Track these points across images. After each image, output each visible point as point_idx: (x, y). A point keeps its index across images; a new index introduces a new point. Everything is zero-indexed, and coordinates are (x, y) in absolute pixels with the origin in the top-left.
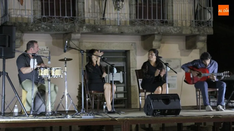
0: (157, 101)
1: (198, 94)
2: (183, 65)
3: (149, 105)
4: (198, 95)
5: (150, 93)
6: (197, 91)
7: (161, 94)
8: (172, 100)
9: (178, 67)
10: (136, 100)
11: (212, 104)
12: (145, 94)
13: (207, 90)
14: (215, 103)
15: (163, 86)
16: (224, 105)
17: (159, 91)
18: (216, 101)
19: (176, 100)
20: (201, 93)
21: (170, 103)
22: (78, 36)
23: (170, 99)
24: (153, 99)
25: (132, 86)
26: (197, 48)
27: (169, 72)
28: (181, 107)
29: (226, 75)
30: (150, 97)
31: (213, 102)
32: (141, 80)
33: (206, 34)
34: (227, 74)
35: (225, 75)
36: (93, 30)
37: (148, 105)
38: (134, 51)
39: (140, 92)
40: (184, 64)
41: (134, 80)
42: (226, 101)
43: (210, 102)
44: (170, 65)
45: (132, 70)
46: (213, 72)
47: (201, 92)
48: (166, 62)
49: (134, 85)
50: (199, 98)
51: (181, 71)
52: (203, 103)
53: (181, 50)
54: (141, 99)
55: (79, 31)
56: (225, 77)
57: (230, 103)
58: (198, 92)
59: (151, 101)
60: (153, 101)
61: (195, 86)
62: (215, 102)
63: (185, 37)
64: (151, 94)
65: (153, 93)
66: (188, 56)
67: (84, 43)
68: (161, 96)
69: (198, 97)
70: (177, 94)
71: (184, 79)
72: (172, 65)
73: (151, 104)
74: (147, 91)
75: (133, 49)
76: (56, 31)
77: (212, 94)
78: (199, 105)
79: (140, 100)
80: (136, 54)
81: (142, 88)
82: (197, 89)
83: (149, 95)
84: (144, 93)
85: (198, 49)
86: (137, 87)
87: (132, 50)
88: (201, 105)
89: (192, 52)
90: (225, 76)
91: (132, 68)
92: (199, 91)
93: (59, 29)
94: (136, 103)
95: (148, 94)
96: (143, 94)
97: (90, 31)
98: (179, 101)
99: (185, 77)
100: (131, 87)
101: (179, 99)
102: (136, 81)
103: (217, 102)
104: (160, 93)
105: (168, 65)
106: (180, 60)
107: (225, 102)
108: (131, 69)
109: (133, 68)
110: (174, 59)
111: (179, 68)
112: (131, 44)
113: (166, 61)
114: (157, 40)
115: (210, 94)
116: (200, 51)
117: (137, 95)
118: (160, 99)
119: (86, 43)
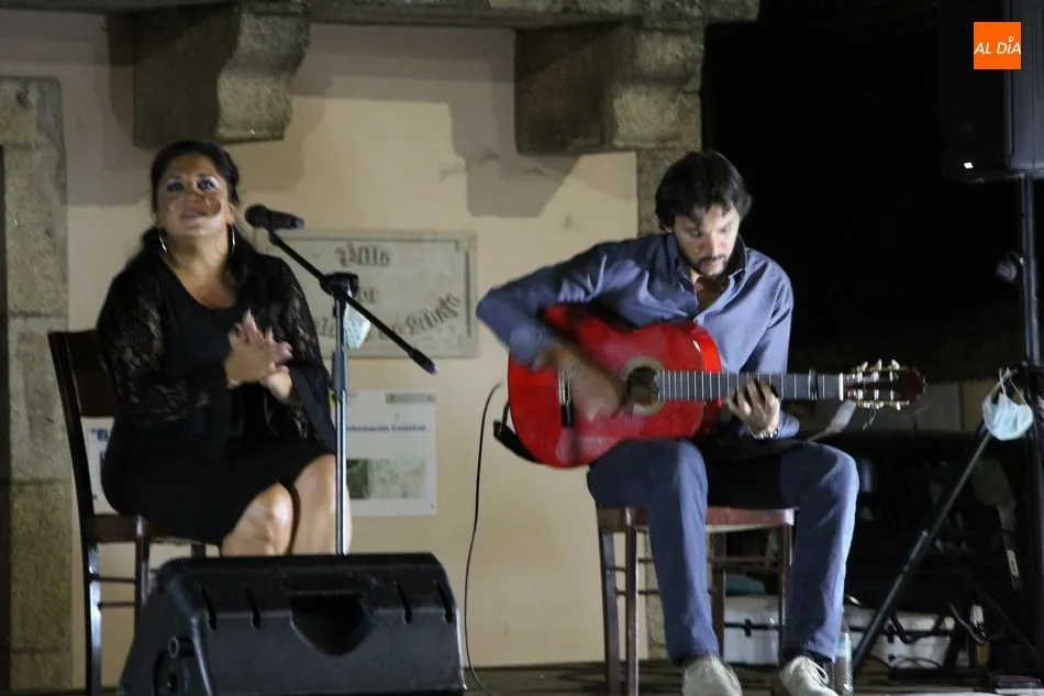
0: (251, 616)
1: (620, 560)
2: (493, 294)
3: (174, 656)
4: (614, 569)
5: (184, 551)
6: (605, 530)
7: (289, 559)
8: (381, 611)
9: (444, 308)
10: (59, 610)
11: (740, 647)
12: (142, 555)
13: (699, 525)
14: (767, 641)
15: (306, 481)
16: (840, 660)
17: (271, 533)
18: (773, 621)
19: (421, 611)
20: (640, 553)
21: (361, 638)
23: (364, 605)
24: (209, 603)
25: (22, 483)
26: (619, 143)
27: (362, 356)
28: (462, 673)
29: (877, 394)
30: (187, 586)
31: (748, 628)
32: (107, 424)
33: (696, 12)
34: (884, 385)
35: (869, 397)
37: (162, 657)
38: (38, 157)
39: (89, 542)
40: (501, 280)
41: (39, 423)
42: (860, 620)
43: (719, 625)
44: (371, 296)
45: (23, 338)
46: (752, 364)
47: (640, 538)
48: (343, 262)
49: (45, 472)
50: (630, 592)
51: (468, 351)
52: (660, 637)
53: (476, 157)
54: (100, 606)
56: (860, 414)
57: (897, 639)
58: (620, 540)
59: (194, 621)
60: (213, 622)
61: (594, 484)
62: (764, 627)
63: (508, 40)
64: (198, 559)
65: (212, 551)
66: (533, 209)
68: (284, 572)
69: (620, 581)
70: (428, 559)
71: (496, 413)
72: (389, 289)
73: (189, 652)
74: (160, 531)
75: (35, 136)
77: (740, 553)
78: (622, 656)
79: (96, 614)
80: (62, 188)
81: (111, 497)
82: (614, 514)
83: (174, 566)
84: (128, 551)
85: (627, 149)
86: (67, 491)
87: (27, 147)
88: (642, 652)
89: (570, 181)
90: (867, 405)
91: (26, 315)
92: (622, 527)
94: (60, 647)
95: (163, 553)
96: (118, 556)
98: (451, 617)
99: (502, 397)
100: (14, 489)
101: (446, 600)
102: (62, 436)
103: (778, 628)
104: (277, 546)
105: (355, 289)
106: (465, 247)
107: (854, 629)
108: (15, 327)
109: (37, 315)
110: (414, 239)
111: (451, 321)
112: (12, 89)
113: (340, 251)
114: (255, 65)
115: (724, 559)
116: (640, 170)
117: (64, 565)
118: (277, 606)
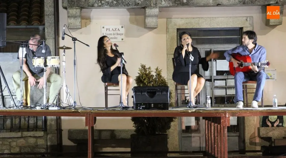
0: (140, 93)
8: (158, 93)
19: (163, 93)
22: (155, 11)
29: (264, 65)
36: (177, 2)
38: (249, 28)
55: (156, 5)
59: (134, 94)
60: (136, 94)
67: (173, 19)
68: (147, 88)
75: (248, 25)
76: (124, 6)
93: (128, 3)
97: (171, 4)
112: (245, 18)
118: (144, 92)
119: (176, 19)
